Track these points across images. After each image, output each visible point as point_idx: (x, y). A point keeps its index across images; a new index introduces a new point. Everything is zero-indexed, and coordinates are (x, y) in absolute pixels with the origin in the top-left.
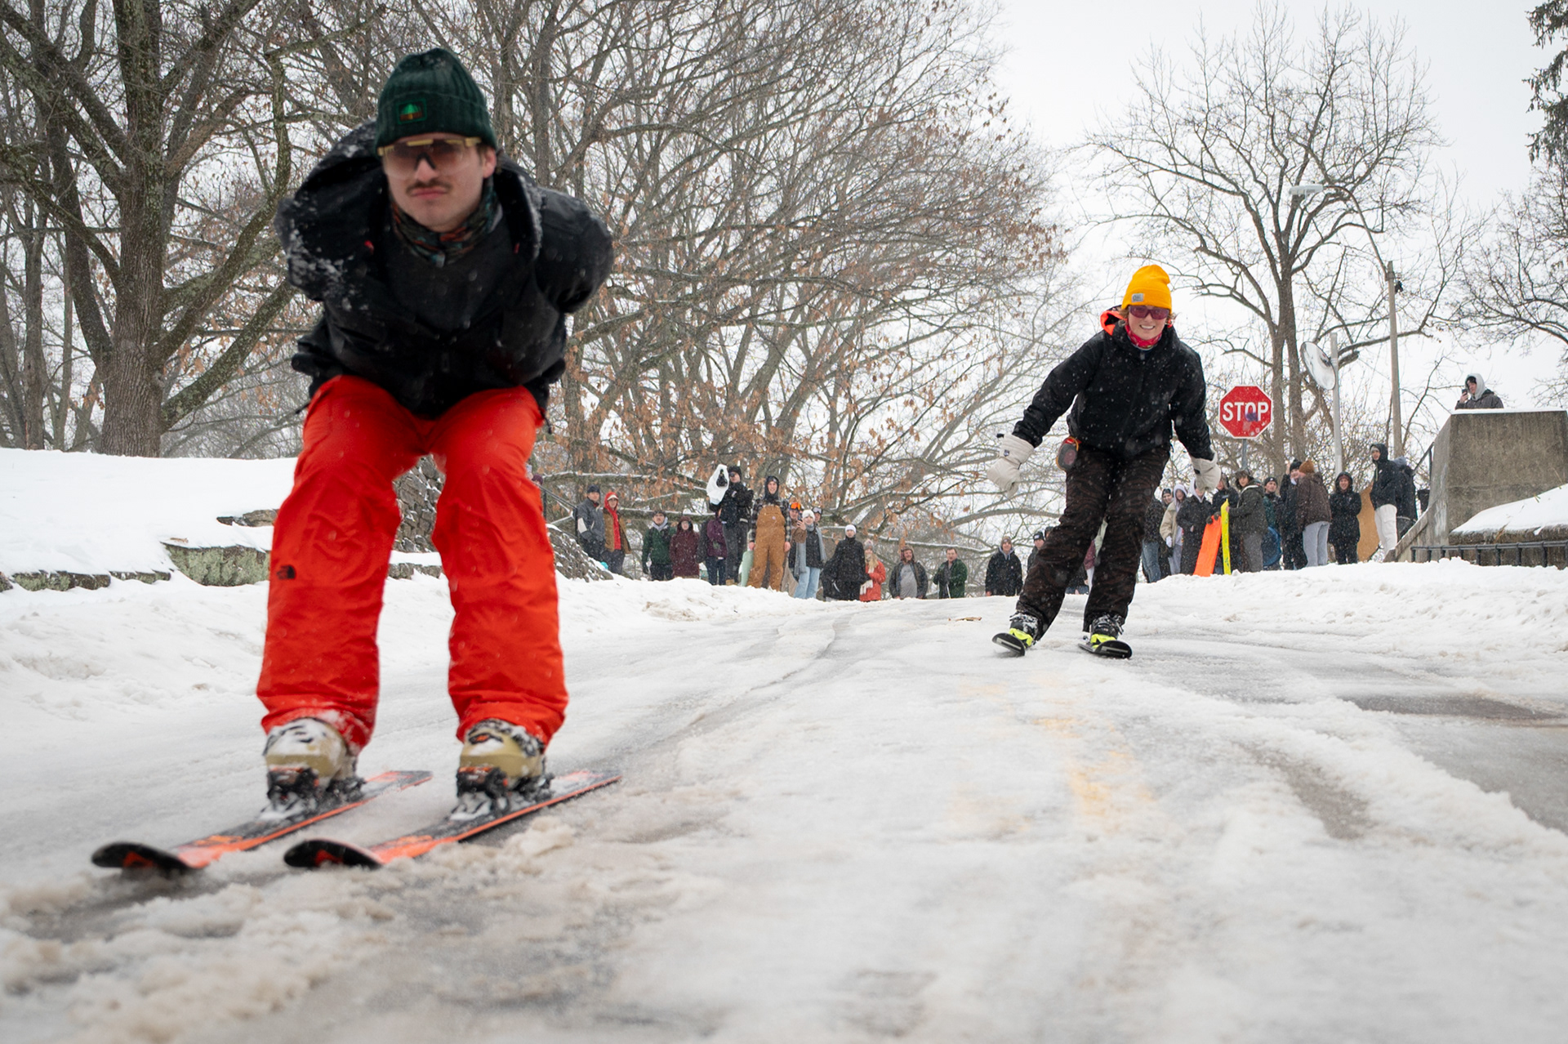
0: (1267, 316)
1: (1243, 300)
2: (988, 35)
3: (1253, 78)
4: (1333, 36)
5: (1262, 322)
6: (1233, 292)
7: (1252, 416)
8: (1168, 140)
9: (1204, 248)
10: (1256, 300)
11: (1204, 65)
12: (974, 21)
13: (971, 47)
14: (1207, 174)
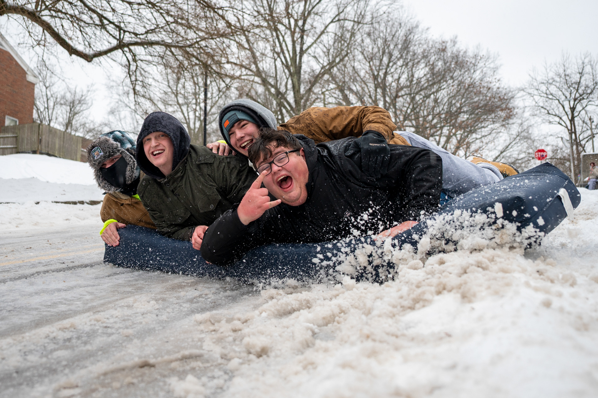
0: (567, 127)
1: (561, 124)
2: (496, 62)
3: (561, 71)
4: (583, 59)
5: (566, 129)
6: (559, 123)
7: (543, 156)
8: (537, 88)
9: (549, 113)
10: (564, 125)
11: (546, 69)
12: (492, 59)
13: (492, 65)
14: (549, 96)
